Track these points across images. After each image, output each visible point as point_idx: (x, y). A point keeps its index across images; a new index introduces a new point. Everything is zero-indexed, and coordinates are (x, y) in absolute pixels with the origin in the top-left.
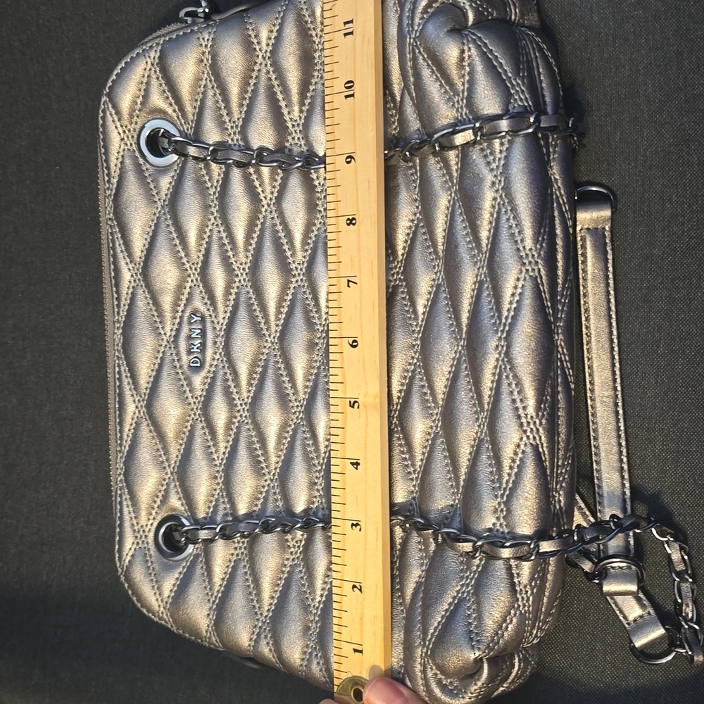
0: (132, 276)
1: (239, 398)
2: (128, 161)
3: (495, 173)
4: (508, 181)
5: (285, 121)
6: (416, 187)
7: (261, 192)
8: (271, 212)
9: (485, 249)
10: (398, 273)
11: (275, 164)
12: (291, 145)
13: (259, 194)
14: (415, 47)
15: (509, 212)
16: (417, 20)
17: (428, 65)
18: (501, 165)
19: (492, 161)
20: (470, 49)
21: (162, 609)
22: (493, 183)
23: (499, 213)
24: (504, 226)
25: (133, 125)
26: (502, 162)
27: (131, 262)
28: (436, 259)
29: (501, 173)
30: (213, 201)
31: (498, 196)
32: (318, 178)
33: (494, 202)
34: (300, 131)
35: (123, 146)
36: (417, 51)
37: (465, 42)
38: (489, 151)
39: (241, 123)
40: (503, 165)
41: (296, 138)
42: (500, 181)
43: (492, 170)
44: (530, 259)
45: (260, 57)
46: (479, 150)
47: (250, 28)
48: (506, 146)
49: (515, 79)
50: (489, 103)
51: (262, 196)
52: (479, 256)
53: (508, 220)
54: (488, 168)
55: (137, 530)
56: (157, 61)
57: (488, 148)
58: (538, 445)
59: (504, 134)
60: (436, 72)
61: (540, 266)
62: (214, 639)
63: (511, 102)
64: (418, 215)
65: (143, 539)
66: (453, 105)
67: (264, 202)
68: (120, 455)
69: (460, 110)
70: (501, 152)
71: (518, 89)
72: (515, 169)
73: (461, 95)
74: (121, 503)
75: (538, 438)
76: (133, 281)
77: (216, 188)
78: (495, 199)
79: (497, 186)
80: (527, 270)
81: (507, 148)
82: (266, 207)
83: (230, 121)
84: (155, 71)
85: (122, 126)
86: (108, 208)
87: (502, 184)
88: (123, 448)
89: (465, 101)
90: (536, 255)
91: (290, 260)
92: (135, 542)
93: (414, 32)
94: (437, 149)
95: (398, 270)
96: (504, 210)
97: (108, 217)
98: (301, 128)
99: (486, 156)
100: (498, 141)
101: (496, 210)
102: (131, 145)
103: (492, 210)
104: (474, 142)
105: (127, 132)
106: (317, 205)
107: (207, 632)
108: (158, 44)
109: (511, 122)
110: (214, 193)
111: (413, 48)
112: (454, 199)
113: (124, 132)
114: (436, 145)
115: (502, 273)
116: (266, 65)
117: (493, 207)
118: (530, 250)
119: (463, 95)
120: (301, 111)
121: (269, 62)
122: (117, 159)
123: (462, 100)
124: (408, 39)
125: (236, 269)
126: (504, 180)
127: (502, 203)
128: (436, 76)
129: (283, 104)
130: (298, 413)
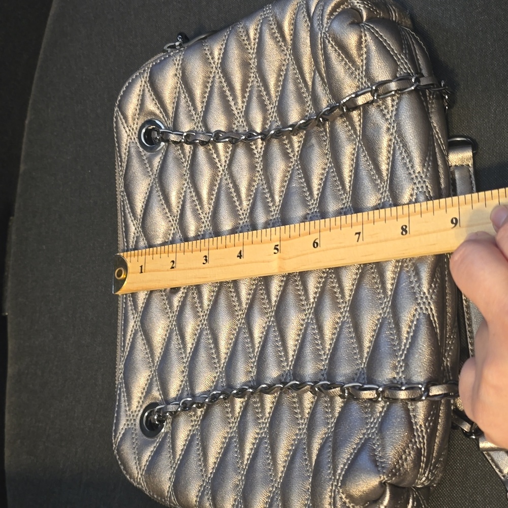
0: (136, 229)
1: (201, 311)
2: (133, 150)
3: (389, 121)
4: (399, 125)
5: (233, 110)
6: (326, 145)
7: (218, 162)
8: (225, 175)
9: (386, 178)
10: (314, 208)
11: (227, 140)
12: (237, 126)
13: (217, 163)
14: (325, 39)
15: (401, 148)
16: (325, 20)
17: (336, 50)
18: (393, 115)
19: (386, 113)
20: (365, 36)
21: (140, 476)
22: (388, 129)
23: (394, 150)
24: (399, 158)
25: (136, 125)
26: (394, 113)
27: (135, 219)
28: (344, 194)
29: (393, 121)
30: (186, 171)
31: (392, 138)
32: (256, 148)
33: (390, 143)
34: (243, 116)
35: (129, 140)
36: (327, 41)
37: (362, 30)
38: (384, 106)
39: (202, 115)
40: (395, 115)
41: (241, 122)
42: (393, 127)
43: (387, 120)
44: (419, 180)
45: (214, 68)
46: (377, 106)
47: (207, 49)
48: (397, 101)
49: (400, 55)
50: (381, 72)
51: (219, 165)
52: (382, 184)
53: (401, 154)
54: (384, 118)
55: (128, 415)
56: (148, 79)
57: (383, 104)
58: (429, 314)
59: (393, 93)
60: (342, 55)
61: (427, 184)
62: (173, 498)
63: (398, 71)
64: (328, 165)
65: (132, 422)
66: (355, 77)
67: (221, 169)
68: (122, 359)
69: (360, 80)
70: (393, 106)
71: (402, 61)
72: (403, 116)
73: (361, 69)
74: (120, 395)
75: (429, 310)
76: (136, 233)
77: (188, 162)
78: (391, 140)
79: (392, 130)
80: (418, 188)
81: (397, 103)
82: (222, 172)
83: (195, 114)
84: (147, 86)
85: (127, 126)
86: (121, 184)
87: (395, 129)
88: (125, 353)
89: (364, 73)
90: (424, 177)
91: (239, 208)
92: (126, 424)
93: (324, 29)
94: (345, 110)
95: (314, 206)
96: (397, 147)
97: (120, 190)
98: (243, 114)
99: (382, 110)
100: (390, 98)
101: (392, 148)
102: (134, 139)
103: (389, 149)
104: (373, 102)
105: (131, 130)
106: (256, 167)
107: (168, 492)
108: (148, 68)
109: (398, 83)
110: (187, 166)
111: (323, 40)
112: (358, 146)
113: (130, 130)
114: (344, 108)
115: (399, 192)
116: (218, 73)
117: (390, 146)
118: (419, 172)
119: (362, 68)
120: (243, 102)
121: (220, 71)
122: (126, 149)
123: (362, 72)
124: (320, 35)
125: (203, 218)
126: (397, 126)
127: (396, 142)
128: (342, 57)
129: (230, 98)
130: (241, 320)
